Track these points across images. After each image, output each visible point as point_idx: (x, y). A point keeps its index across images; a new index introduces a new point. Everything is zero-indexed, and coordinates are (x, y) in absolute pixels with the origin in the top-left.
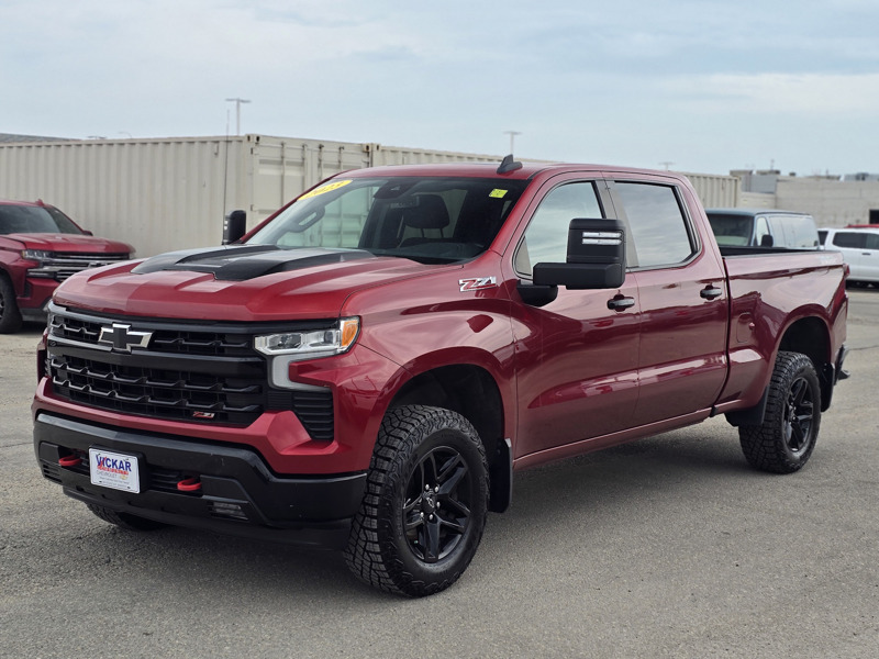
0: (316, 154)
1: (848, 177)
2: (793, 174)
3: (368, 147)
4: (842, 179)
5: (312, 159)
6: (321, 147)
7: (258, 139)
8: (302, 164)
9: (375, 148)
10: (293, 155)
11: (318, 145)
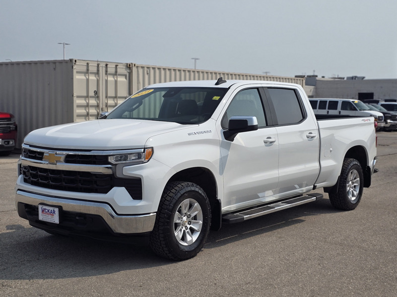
0: (104, 69)
1: (348, 78)
2: (323, 77)
3: (130, 65)
4: (345, 79)
5: (102, 70)
6: (107, 65)
7: (75, 61)
8: (98, 73)
9: (133, 65)
10: (93, 69)
11: (105, 63)
